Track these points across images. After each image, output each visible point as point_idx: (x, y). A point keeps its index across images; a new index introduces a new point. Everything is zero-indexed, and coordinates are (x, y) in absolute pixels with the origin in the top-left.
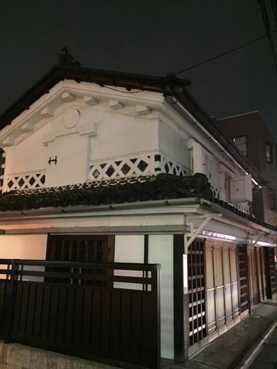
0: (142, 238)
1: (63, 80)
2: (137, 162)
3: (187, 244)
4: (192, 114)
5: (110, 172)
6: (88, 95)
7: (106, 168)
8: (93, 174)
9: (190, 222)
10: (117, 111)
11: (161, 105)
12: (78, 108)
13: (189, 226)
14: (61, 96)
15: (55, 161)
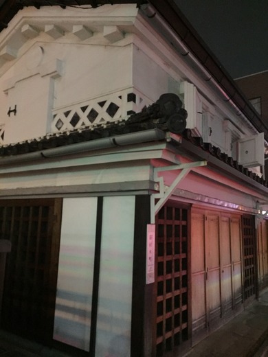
0: (94, 201)
1: (22, 9)
2: (106, 106)
3: (154, 209)
4: (182, 40)
5: (75, 120)
6: (48, 23)
7: (71, 116)
8: (56, 126)
9: (159, 176)
10: (84, 42)
11: (134, 20)
12: (41, 44)
13: (158, 183)
14: (20, 29)
15: (15, 111)
